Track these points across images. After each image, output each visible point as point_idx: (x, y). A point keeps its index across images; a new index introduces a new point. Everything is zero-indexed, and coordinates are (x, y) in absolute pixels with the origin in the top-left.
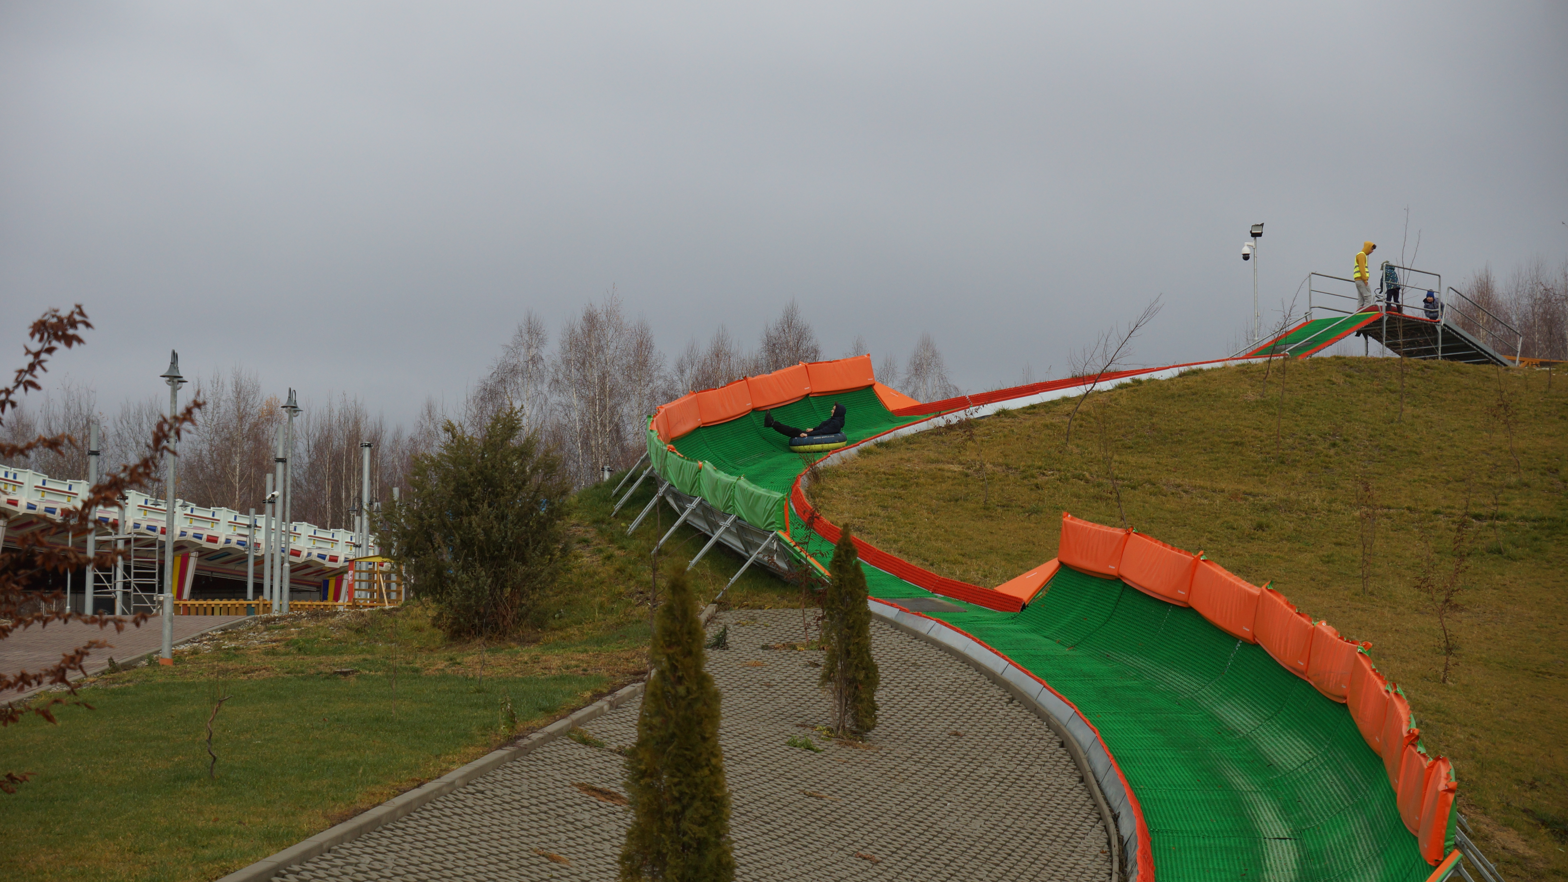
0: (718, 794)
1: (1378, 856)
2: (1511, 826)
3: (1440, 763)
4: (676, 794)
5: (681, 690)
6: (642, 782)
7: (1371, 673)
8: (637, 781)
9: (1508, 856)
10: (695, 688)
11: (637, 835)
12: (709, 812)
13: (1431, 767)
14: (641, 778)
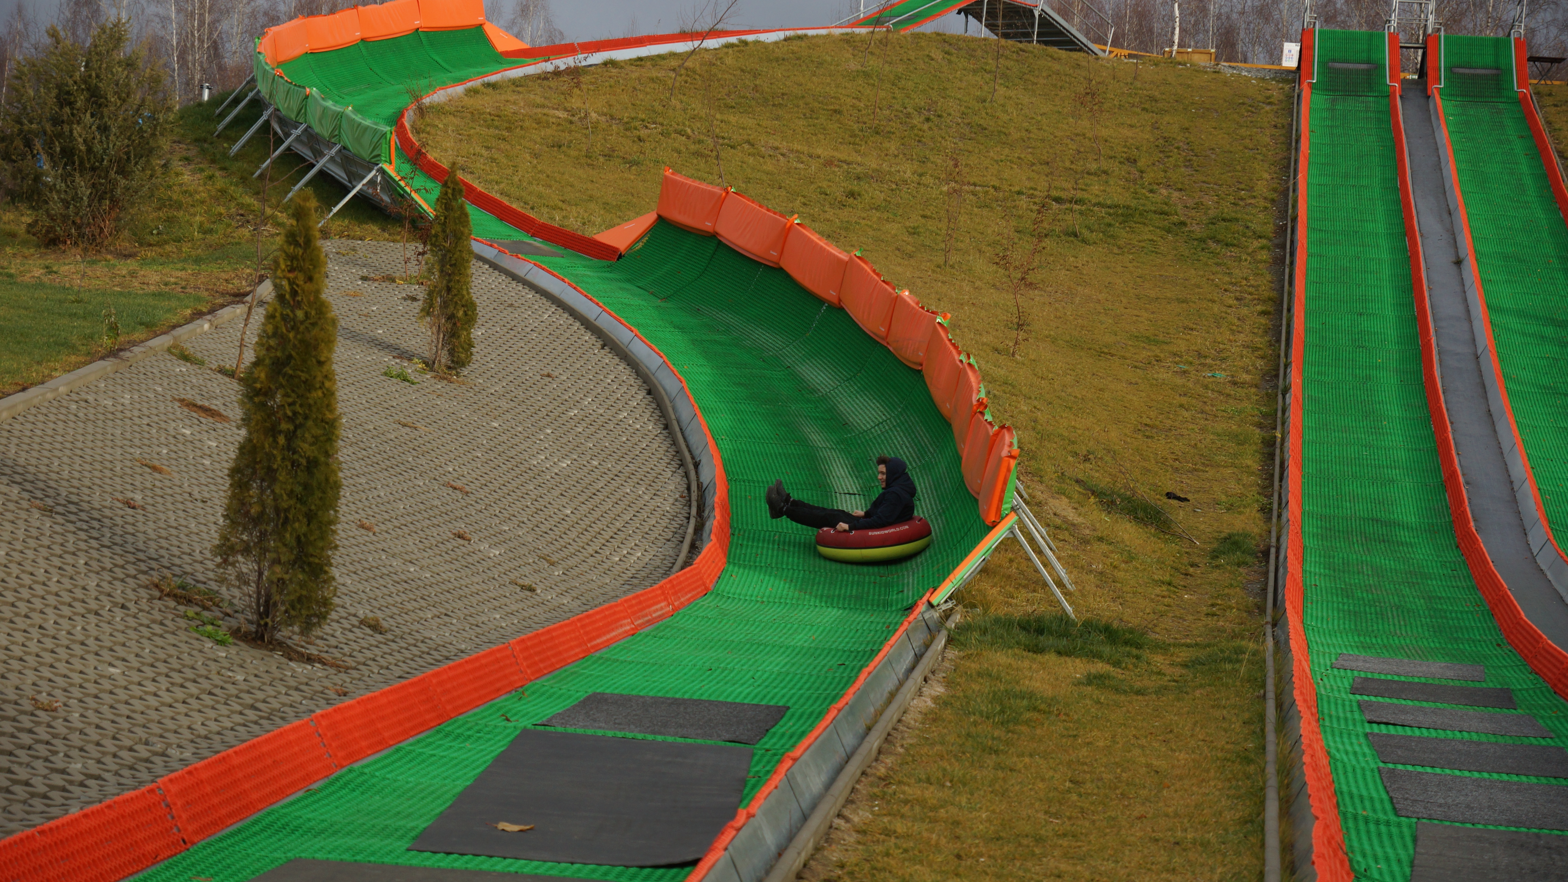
0: (329, 416)
1: (940, 515)
2: (1064, 494)
3: (1005, 431)
4: (290, 413)
5: (300, 314)
6: (256, 399)
7: (948, 342)
8: (251, 399)
9: (1058, 521)
10: (313, 313)
11: (247, 450)
12: (319, 432)
13: (997, 434)
14: (255, 396)
